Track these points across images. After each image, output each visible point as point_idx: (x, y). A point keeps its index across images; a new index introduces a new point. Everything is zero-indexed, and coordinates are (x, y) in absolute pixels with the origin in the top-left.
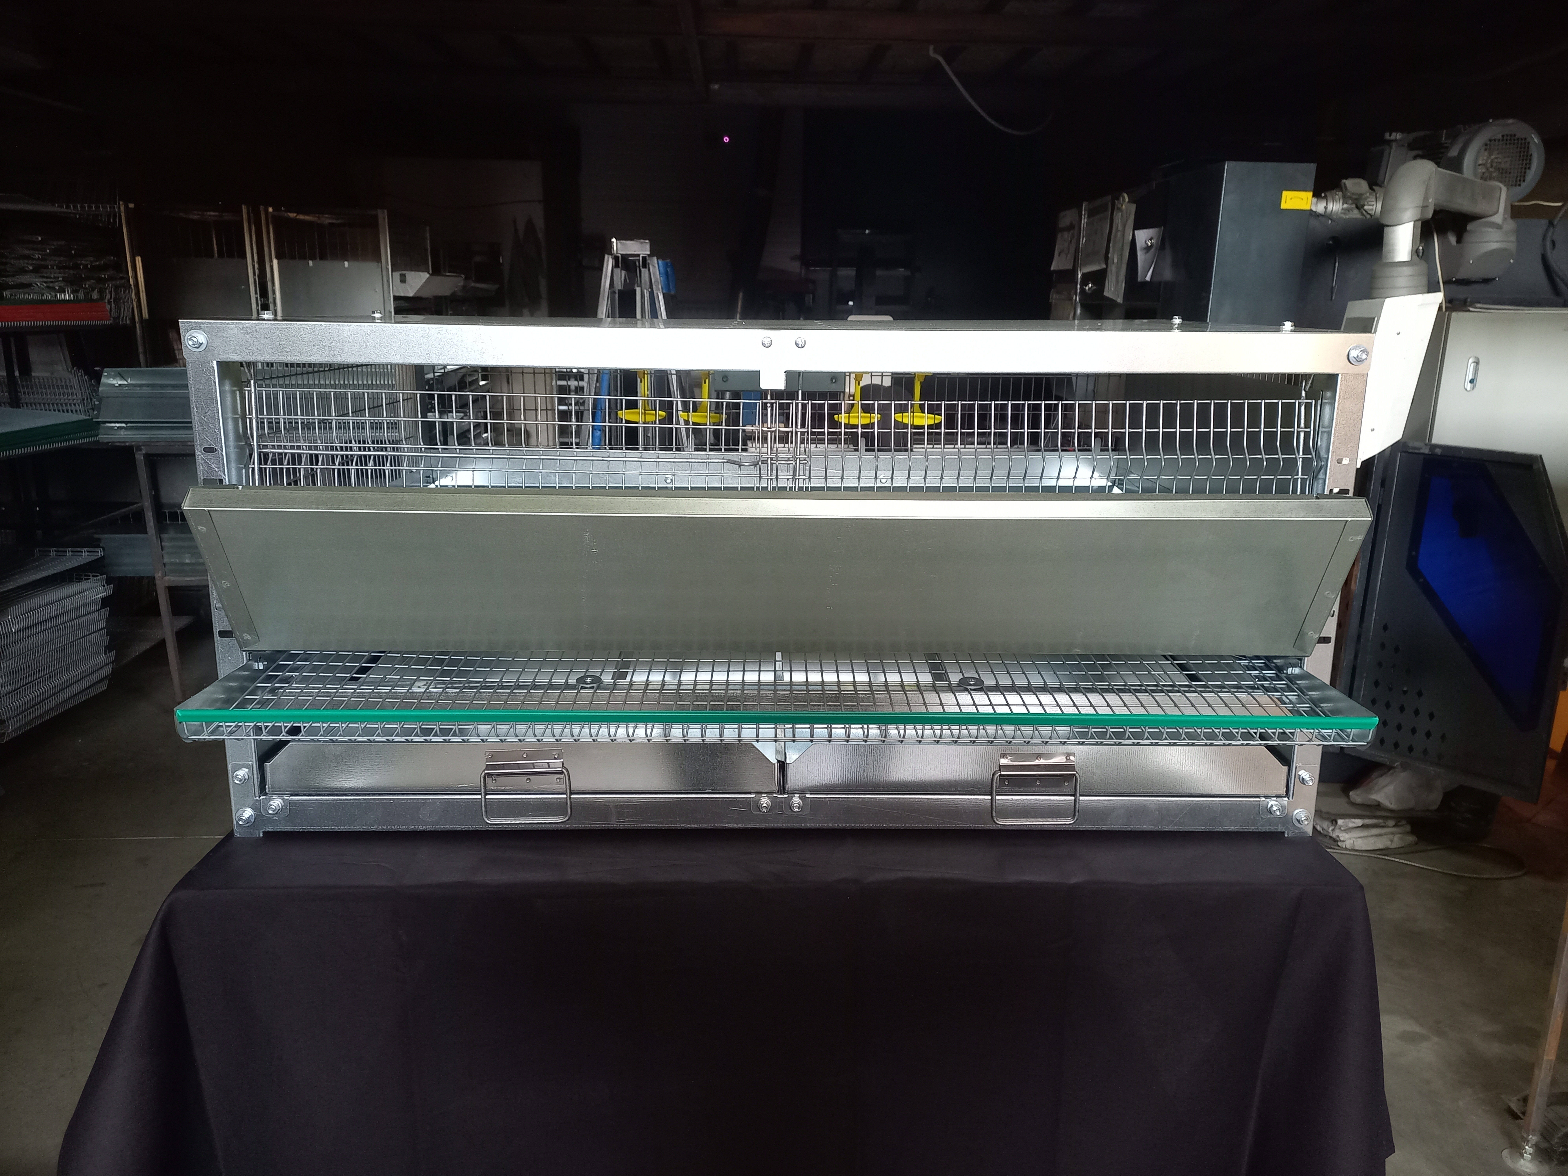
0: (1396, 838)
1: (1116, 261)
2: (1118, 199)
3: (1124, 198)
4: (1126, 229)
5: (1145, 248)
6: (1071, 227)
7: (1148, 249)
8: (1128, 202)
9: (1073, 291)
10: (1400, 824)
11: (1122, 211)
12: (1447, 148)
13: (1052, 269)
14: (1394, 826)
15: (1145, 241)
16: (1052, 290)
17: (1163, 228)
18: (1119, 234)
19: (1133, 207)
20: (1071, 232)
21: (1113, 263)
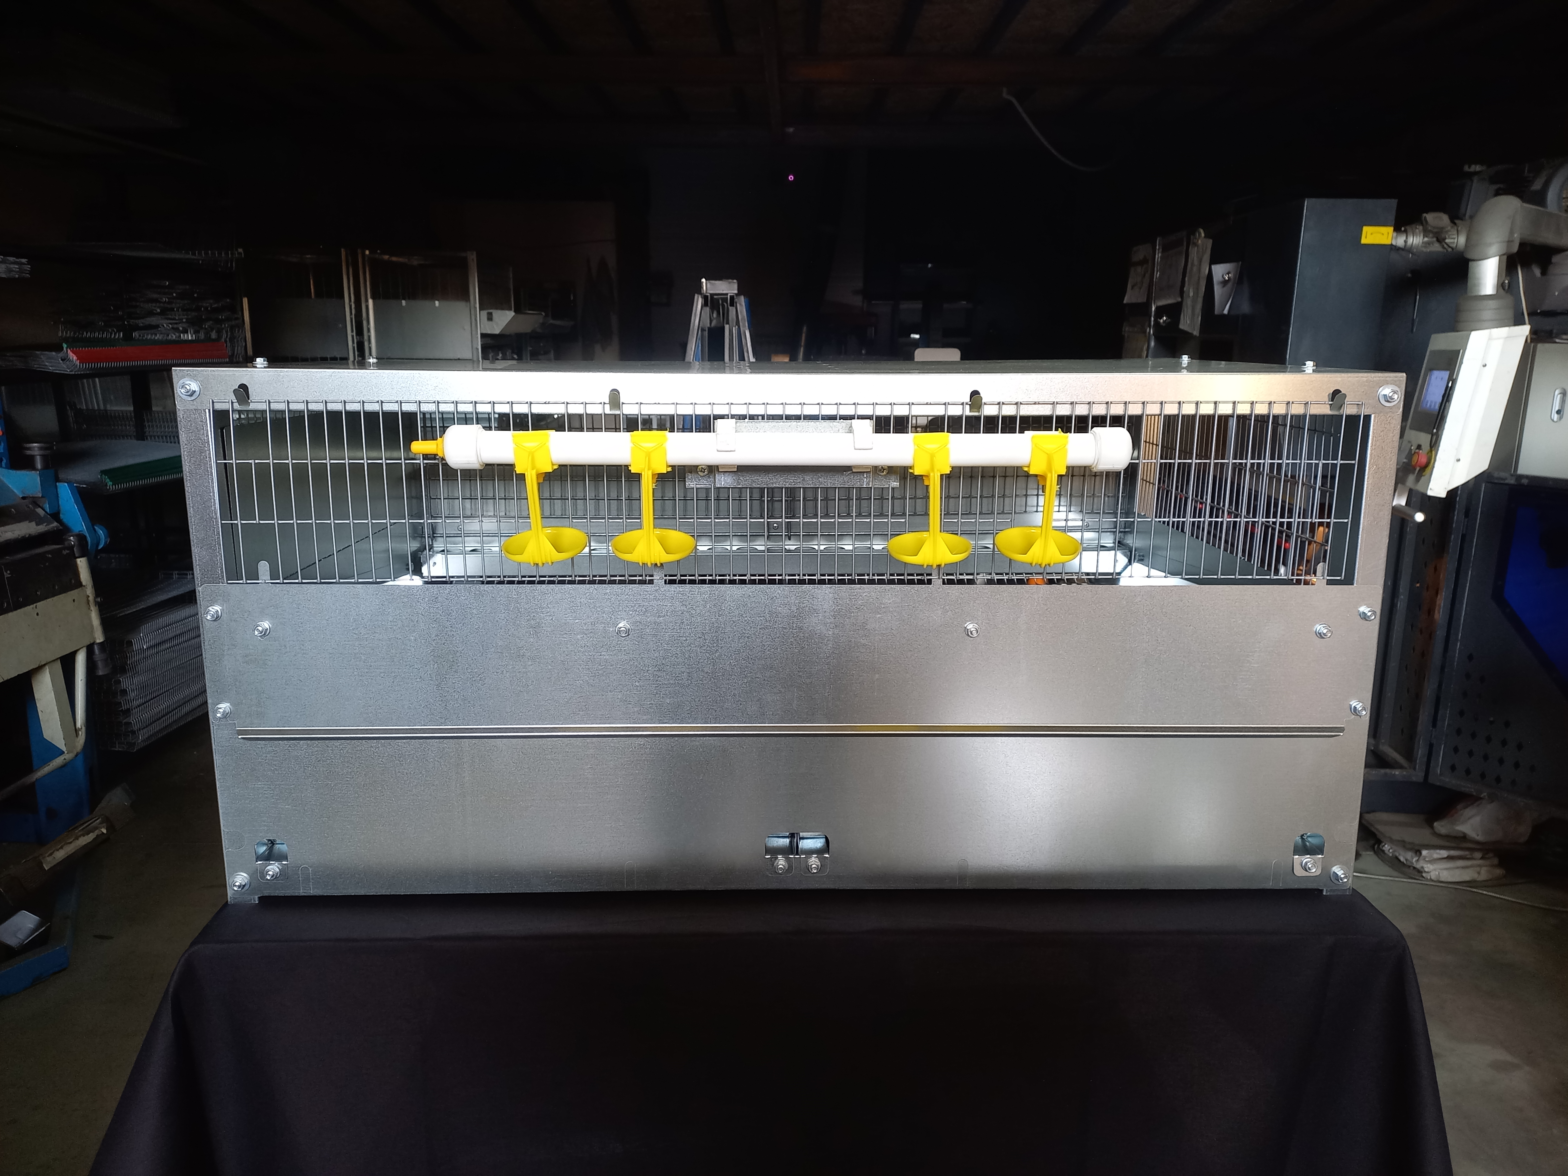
0: (1484, 870)
1: (1191, 294)
2: (1194, 234)
3: (1200, 233)
4: (1203, 263)
5: (1222, 283)
6: (1145, 261)
7: (1225, 283)
8: (1205, 237)
9: (1147, 324)
10: (1487, 856)
11: (1198, 246)
12: (1529, 182)
13: (1125, 301)
14: (1482, 858)
15: (1223, 276)
16: (1125, 324)
17: (1241, 262)
18: (1195, 268)
19: (1210, 243)
20: (1145, 266)
21: (1189, 296)
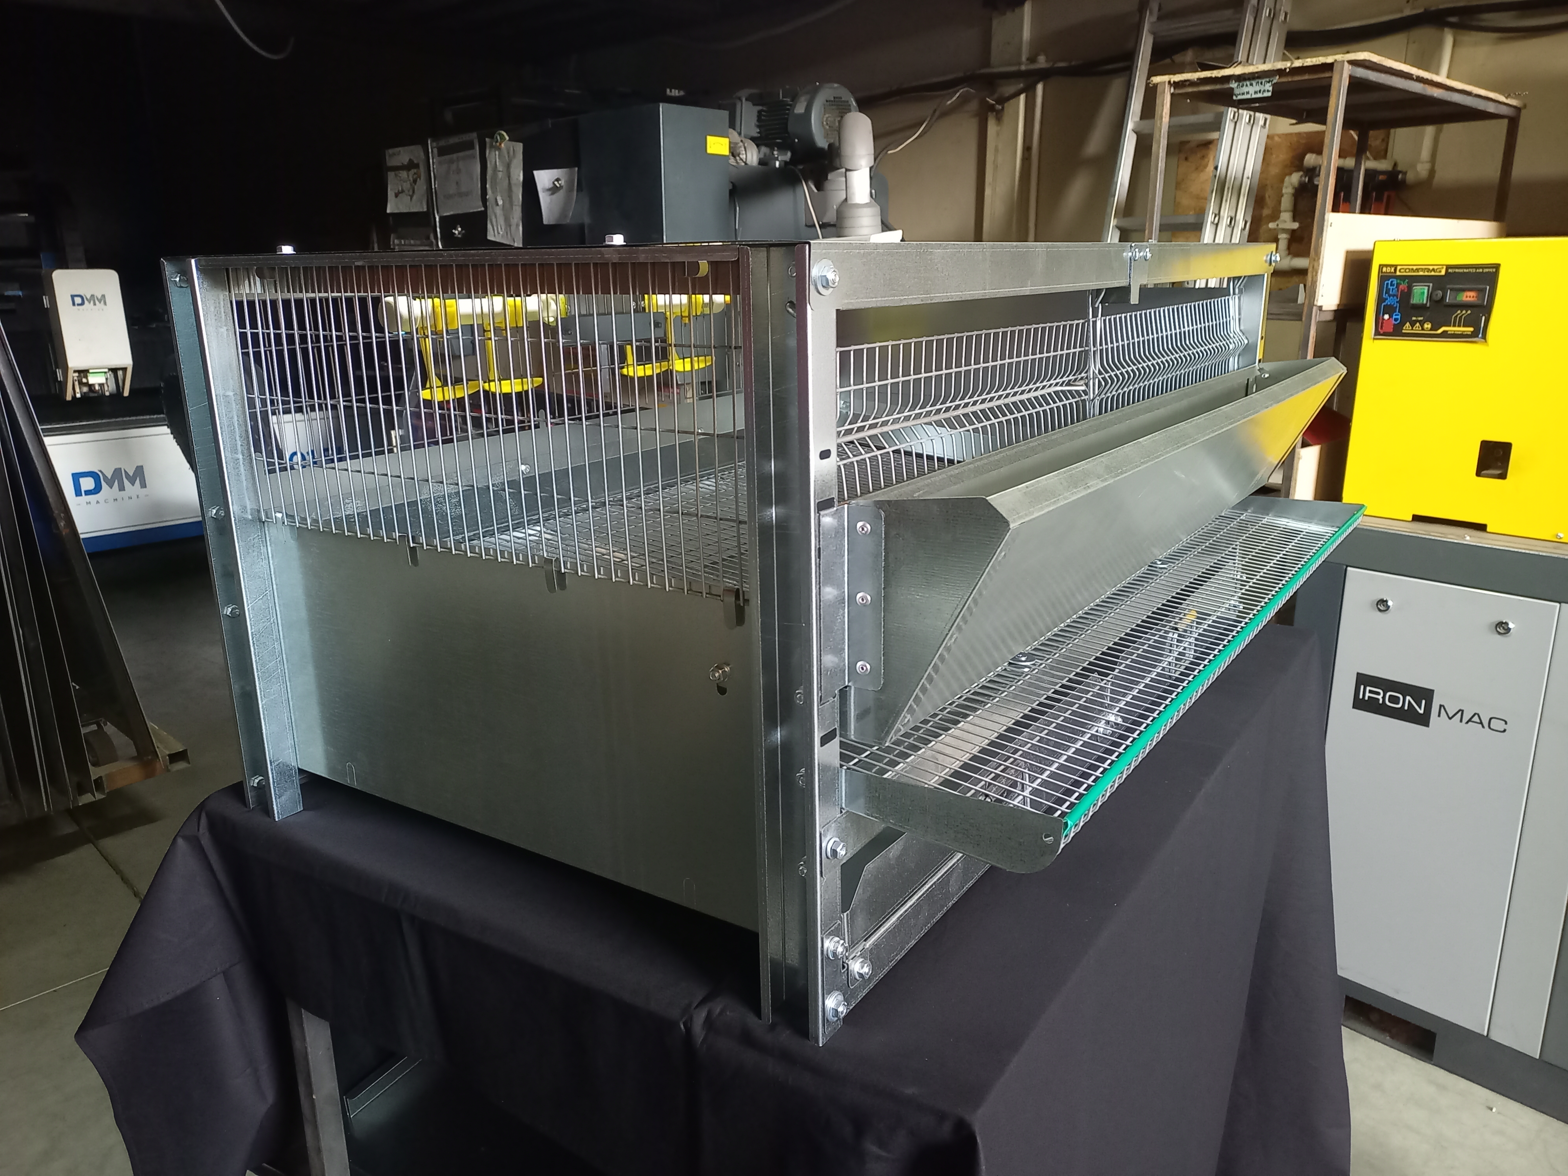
1: (500, 202)
2: (492, 137)
3: (502, 136)
4: (512, 170)
5: (549, 190)
6: (411, 165)
7: (554, 190)
8: (510, 140)
9: (432, 236)
11: (499, 149)
12: (790, 105)
13: (388, 211)
15: (553, 183)
16: (392, 236)
17: (576, 169)
18: (500, 175)
19: (519, 147)
20: (413, 171)
21: (497, 205)
